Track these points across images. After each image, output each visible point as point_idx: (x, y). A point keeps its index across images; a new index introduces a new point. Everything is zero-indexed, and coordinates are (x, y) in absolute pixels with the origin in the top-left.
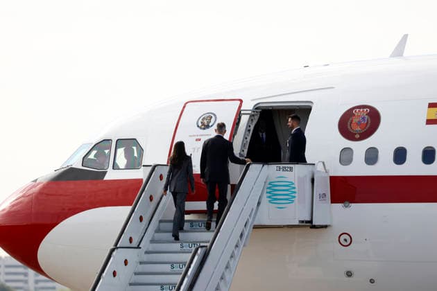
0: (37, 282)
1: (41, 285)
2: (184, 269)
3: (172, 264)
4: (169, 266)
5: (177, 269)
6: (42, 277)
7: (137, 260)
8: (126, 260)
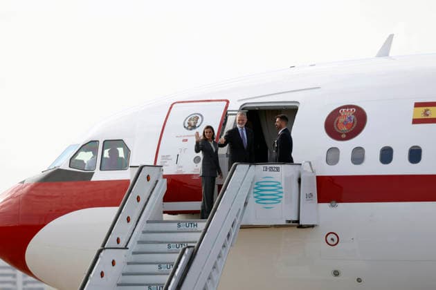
0: (25, 283)
2: (172, 269)
3: (160, 265)
5: (164, 269)
6: (30, 278)
7: (125, 261)
8: (113, 260)
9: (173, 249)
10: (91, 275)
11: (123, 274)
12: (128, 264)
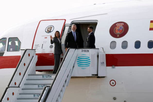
2: (40, 97)
3: (34, 95)
4: (33, 95)
5: (36, 97)
7: (19, 93)
8: (13, 93)
9: (40, 87)
11: (18, 99)
12: (20, 94)
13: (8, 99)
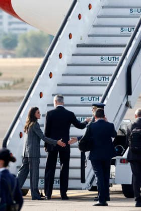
0: (10, 24)
1: (13, 26)
4: (129, 10)
6: (15, 19)
7: (101, 5)
8: (90, 4)
10: (70, 17)
11: (99, 17)
12: (103, 7)
13: (80, 17)
